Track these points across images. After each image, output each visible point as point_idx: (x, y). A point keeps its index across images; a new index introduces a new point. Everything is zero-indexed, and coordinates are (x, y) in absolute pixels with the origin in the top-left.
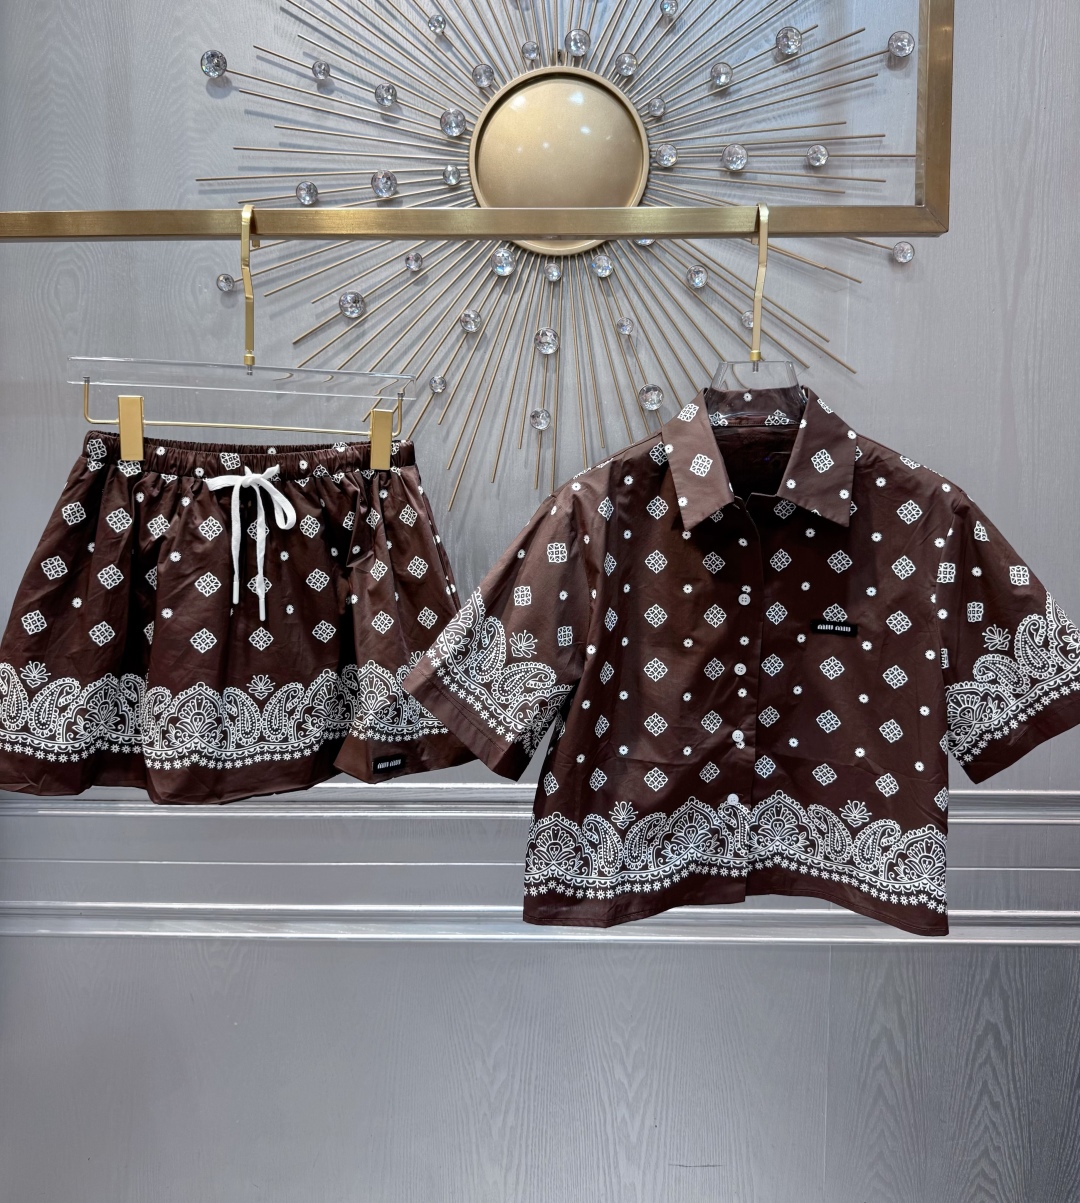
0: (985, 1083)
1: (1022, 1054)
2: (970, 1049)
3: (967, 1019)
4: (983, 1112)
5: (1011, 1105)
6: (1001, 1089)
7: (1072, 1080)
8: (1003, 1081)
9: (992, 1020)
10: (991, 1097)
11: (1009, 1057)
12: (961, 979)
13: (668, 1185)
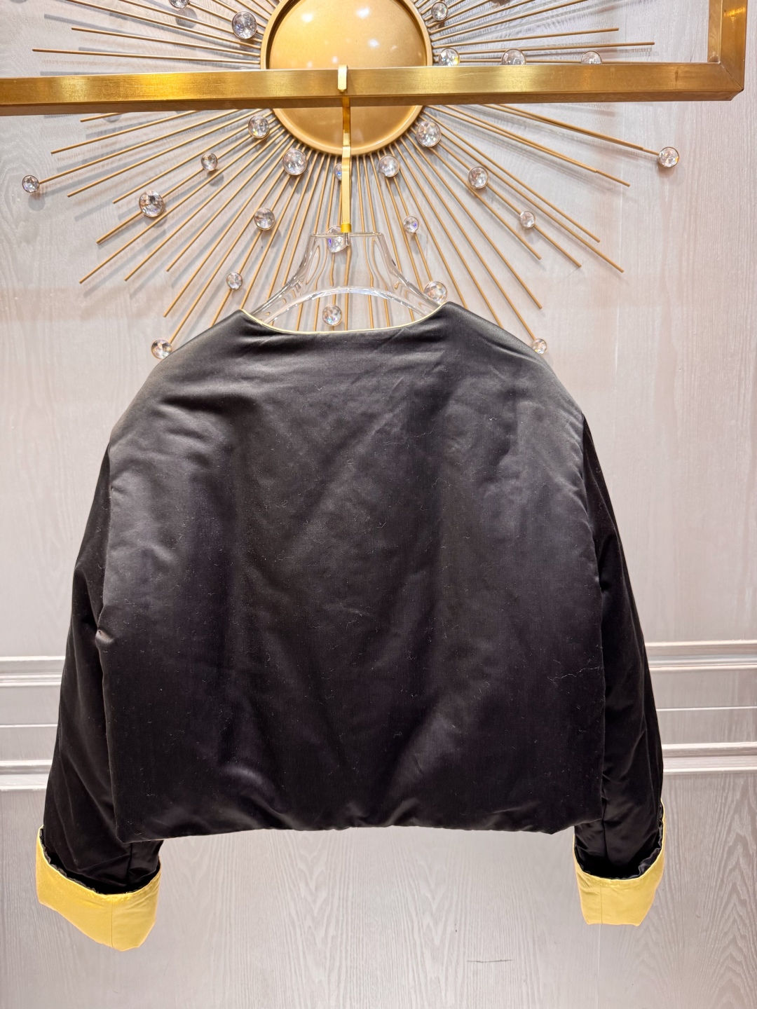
0: (734, 885)
2: (722, 858)
3: (720, 834)
4: (733, 908)
6: (748, 891)
9: (742, 834)
10: (739, 896)
12: (716, 801)
13: (467, 977)
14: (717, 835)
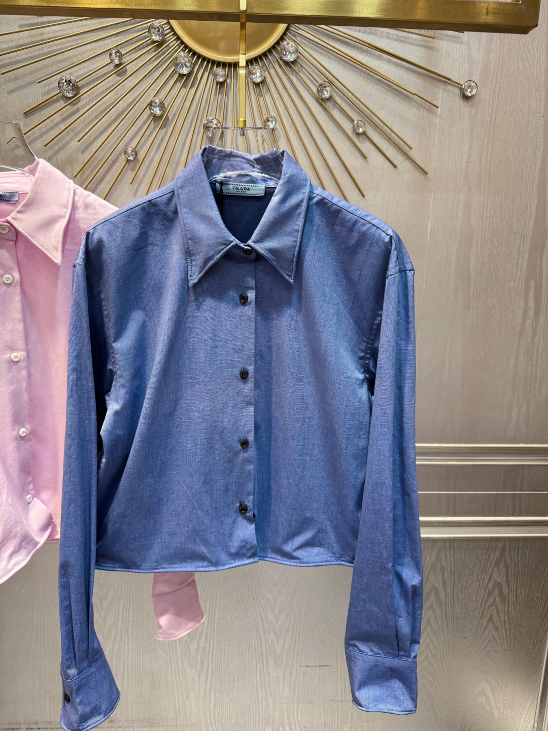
0: (491, 616)
1: (515, 599)
2: (484, 597)
3: (483, 580)
4: (489, 632)
5: (505, 628)
6: (500, 619)
7: (543, 613)
8: (502, 614)
9: (498, 580)
10: (494, 623)
11: (507, 601)
12: (482, 558)
13: (299, 677)
14: (481, 581)
